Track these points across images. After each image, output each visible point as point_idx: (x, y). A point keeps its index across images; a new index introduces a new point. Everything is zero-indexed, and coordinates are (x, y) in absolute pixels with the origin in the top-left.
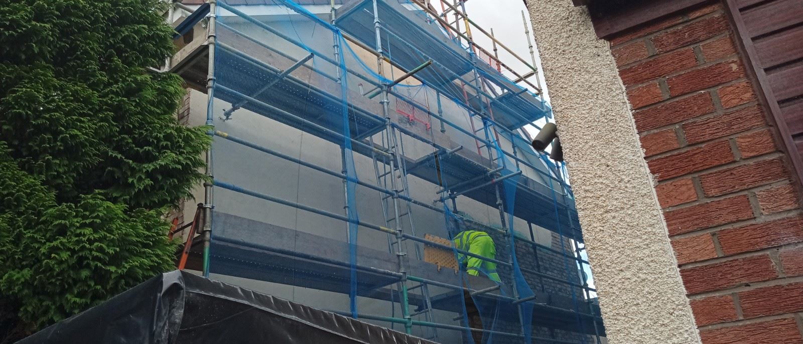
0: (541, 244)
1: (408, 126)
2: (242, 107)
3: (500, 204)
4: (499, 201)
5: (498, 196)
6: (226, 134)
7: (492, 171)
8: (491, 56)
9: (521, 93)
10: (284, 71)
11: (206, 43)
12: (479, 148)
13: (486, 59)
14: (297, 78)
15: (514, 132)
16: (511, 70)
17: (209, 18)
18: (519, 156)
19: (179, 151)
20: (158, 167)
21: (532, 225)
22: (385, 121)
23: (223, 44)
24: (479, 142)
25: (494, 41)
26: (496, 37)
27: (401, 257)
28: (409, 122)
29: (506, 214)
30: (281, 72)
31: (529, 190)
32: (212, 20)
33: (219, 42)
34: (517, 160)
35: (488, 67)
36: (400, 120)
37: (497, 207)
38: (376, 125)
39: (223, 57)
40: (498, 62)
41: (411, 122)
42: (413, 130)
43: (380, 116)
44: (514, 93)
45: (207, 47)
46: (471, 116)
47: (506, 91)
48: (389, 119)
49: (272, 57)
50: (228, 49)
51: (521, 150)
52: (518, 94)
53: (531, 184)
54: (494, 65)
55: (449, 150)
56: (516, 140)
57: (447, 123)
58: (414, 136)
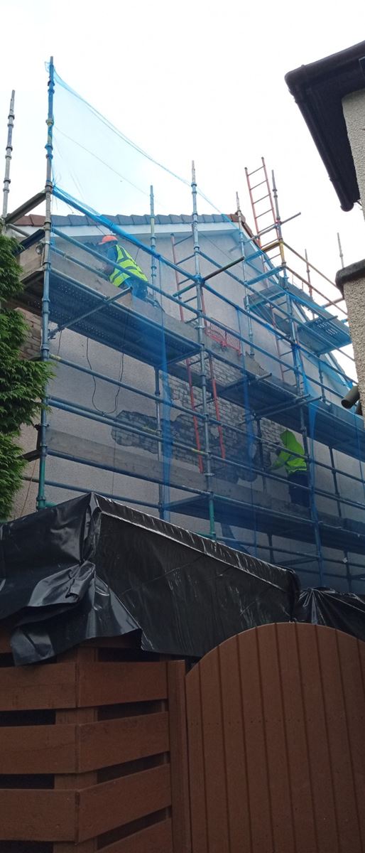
0: (340, 470)
1: (221, 352)
2: (68, 328)
3: (304, 431)
4: (303, 428)
5: (302, 423)
6: (59, 358)
7: (298, 397)
8: (304, 281)
9: (330, 319)
10: (111, 298)
11: (41, 269)
12: (283, 372)
13: (298, 284)
14: (121, 304)
15: (321, 357)
16: (322, 295)
17: (44, 245)
18: (326, 384)
19: (26, 383)
20: (11, 397)
21: (333, 450)
22: (200, 347)
23: (57, 271)
24: (283, 365)
25: (308, 264)
26: (309, 261)
27: (209, 478)
28: (221, 348)
29: (308, 438)
30: (107, 298)
31: (333, 417)
32: (47, 247)
33: (53, 269)
34: (323, 387)
35: (301, 292)
36: (214, 346)
37: (300, 432)
38: (190, 350)
39: (56, 282)
40: (311, 287)
41: (223, 347)
42: (225, 356)
43: (195, 342)
44: (324, 319)
45: (42, 273)
46: (277, 340)
47: (316, 316)
48: (203, 345)
49: (99, 283)
50: (60, 275)
51: (327, 376)
52: (328, 321)
53: (335, 411)
54: (306, 290)
55: (258, 376)
56: (323, 366)
57: (256, 348)
58: (226, 362)
